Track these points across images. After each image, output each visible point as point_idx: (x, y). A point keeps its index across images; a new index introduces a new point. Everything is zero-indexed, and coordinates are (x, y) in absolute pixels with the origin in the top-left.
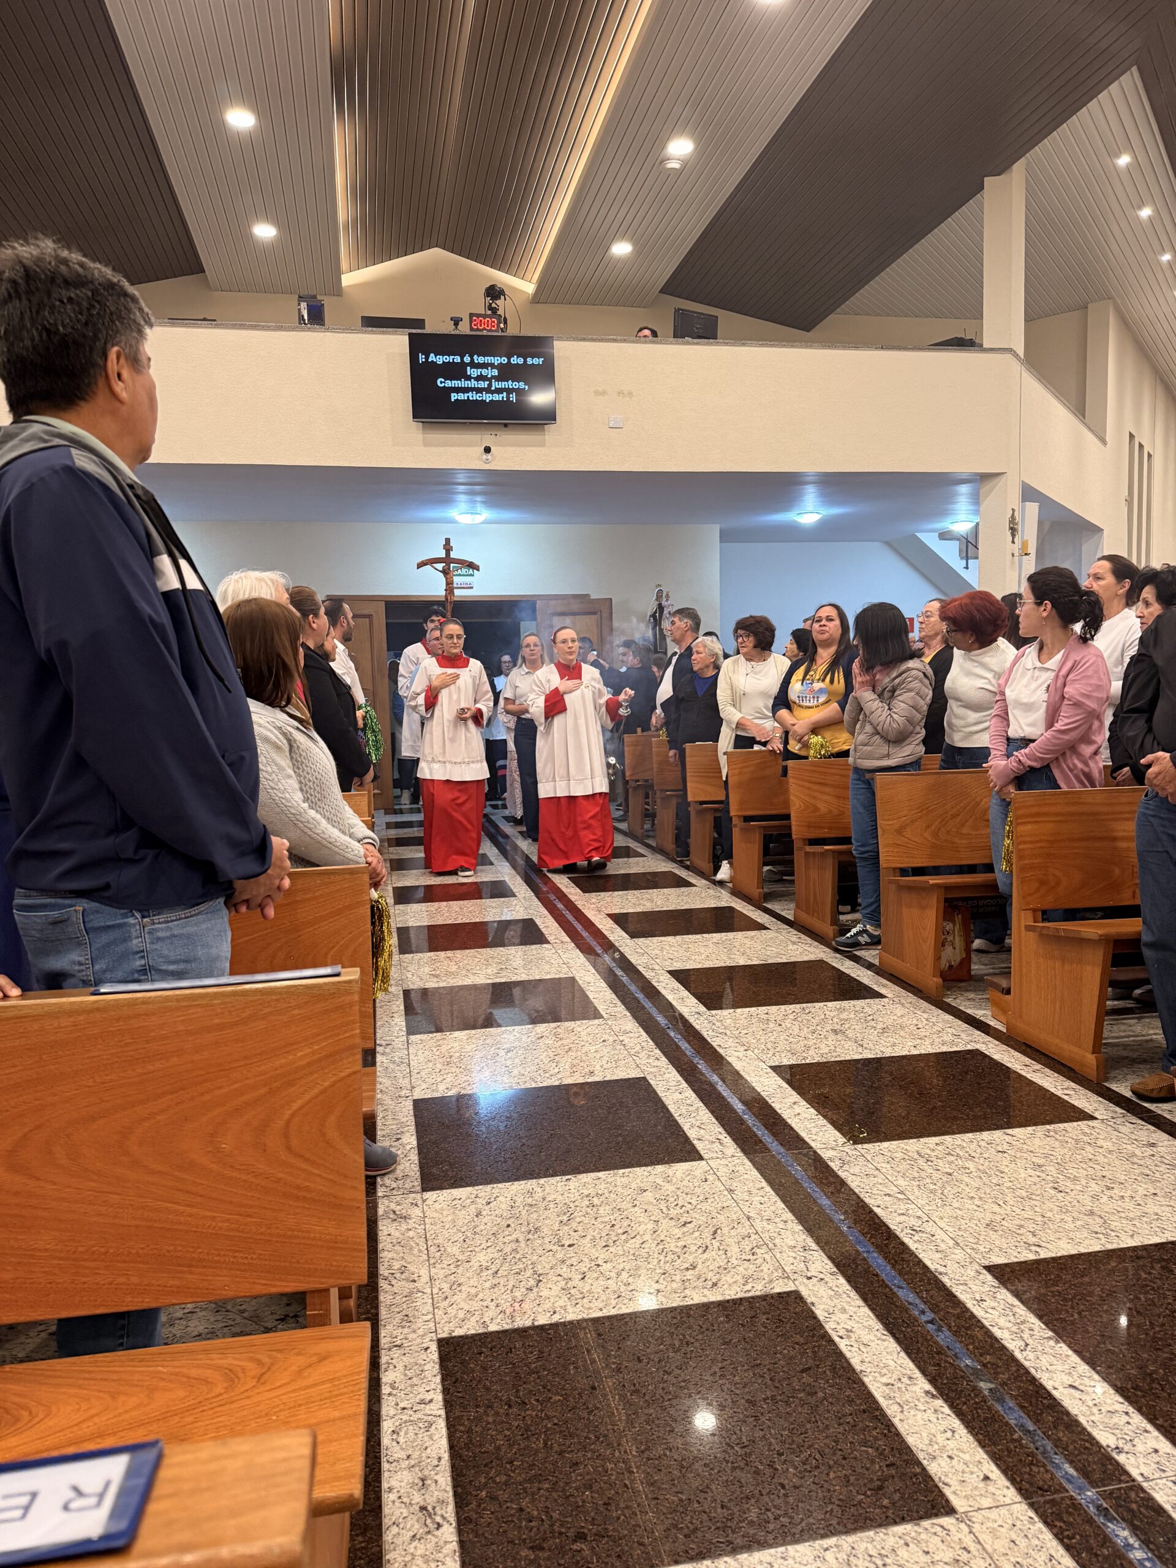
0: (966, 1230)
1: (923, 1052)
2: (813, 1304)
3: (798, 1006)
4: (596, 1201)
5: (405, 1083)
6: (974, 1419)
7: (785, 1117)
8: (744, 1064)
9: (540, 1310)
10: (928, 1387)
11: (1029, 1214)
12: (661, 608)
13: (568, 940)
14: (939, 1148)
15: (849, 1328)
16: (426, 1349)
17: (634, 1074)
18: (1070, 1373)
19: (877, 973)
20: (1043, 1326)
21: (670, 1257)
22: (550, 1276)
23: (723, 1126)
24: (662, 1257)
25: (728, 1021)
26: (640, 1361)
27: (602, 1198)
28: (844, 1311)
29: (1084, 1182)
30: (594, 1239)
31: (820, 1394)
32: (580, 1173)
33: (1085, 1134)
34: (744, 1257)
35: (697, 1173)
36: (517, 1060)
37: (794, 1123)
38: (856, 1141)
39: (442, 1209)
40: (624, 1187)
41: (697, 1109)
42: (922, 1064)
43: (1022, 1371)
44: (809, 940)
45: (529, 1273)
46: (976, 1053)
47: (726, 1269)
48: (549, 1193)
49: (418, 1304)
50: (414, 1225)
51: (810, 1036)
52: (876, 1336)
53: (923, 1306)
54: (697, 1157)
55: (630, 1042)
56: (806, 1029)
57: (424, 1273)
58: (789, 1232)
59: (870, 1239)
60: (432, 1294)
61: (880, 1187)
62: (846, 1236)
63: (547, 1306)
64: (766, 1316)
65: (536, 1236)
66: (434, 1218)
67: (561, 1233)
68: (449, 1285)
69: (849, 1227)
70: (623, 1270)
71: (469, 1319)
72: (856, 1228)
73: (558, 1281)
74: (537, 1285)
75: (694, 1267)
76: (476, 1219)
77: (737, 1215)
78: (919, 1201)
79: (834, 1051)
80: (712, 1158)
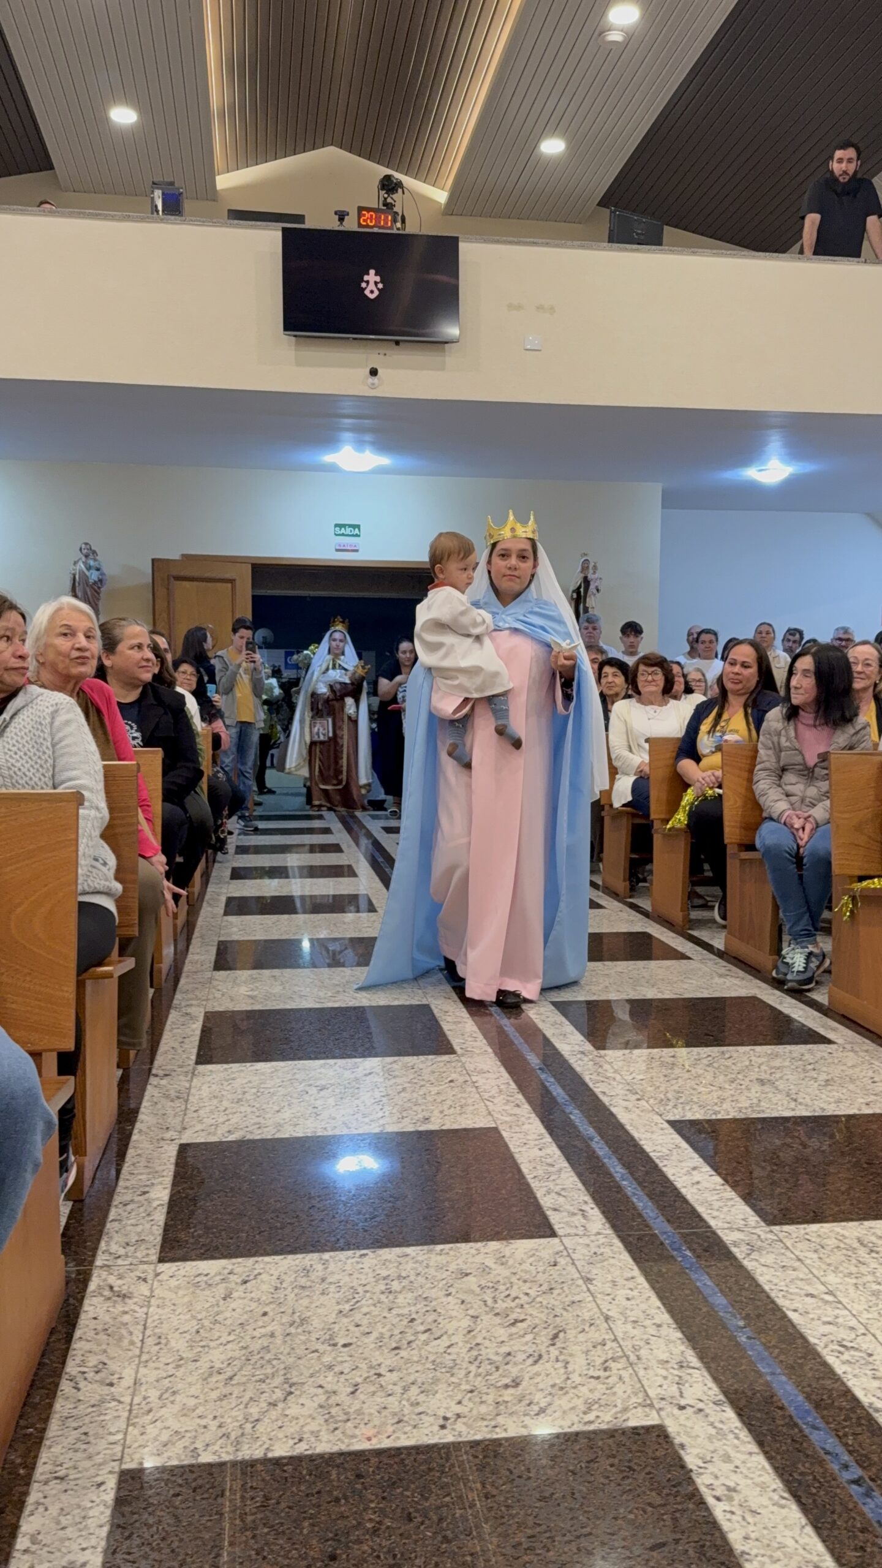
2: (682, 1446)
3: (716, 1049)
4: (395, 1286)
5: (175, 1122)
7: (678, 1185)
8: (633, 1116)
9: (281, 1435)
12: (586, 581)
15: (732, 1484)
16: (100, 1485)
17: (482, 1123)
19: (826, 1015)
21: (486, 1367)
22: (306, 1387)
23: (591, 1193)
24: (473, 1368)
25: (620, 1064)
26: (410, 1519)
27: (405, 1282)
28: (727, 1458)
30: (381, 1337)
32: (380, 1247)
34: (591, 1373)
35: (545, 1254)
36: (331, 1100)
37: (689, 1193)
38: (771, 1220)
39: (178, 1287)
40: (439, 1268)
41: (560, 1170)
42: (875, 1127)
44: (741, 973)
45: (278, 1381)
47: (562, 1389)
48: (333, 1273)
49: (107, 1418)
50: (134, 1307)
51: (727, 1086)
52: (770, 1499)
53: (846, 1457)
54: (549, 1232)
55: (485, 1084)
56: (721, 1078)
57: (128, 1374)
58: (661, 1341)
59: (778, 1355)
60: (131, 1405)
61: (799, 1283)
62: (744, 1350)
63: (292, 1430)
64: (611, 1460)
65: (300, 1330)
66: (164, 1298)
67: (336, 1327)
68: (158, 1393)
69: (749, 1338)
70: (413, 1384)
71: (174, 1444)
72: (759, 1339)
73: (316, 1395)
74: (285, 1399)
75: (516, 1384)
76: (222, 1302)
77: (591, 1313)
78: (855, 1305)
79: (758, 1105)
80: (569, 1235)
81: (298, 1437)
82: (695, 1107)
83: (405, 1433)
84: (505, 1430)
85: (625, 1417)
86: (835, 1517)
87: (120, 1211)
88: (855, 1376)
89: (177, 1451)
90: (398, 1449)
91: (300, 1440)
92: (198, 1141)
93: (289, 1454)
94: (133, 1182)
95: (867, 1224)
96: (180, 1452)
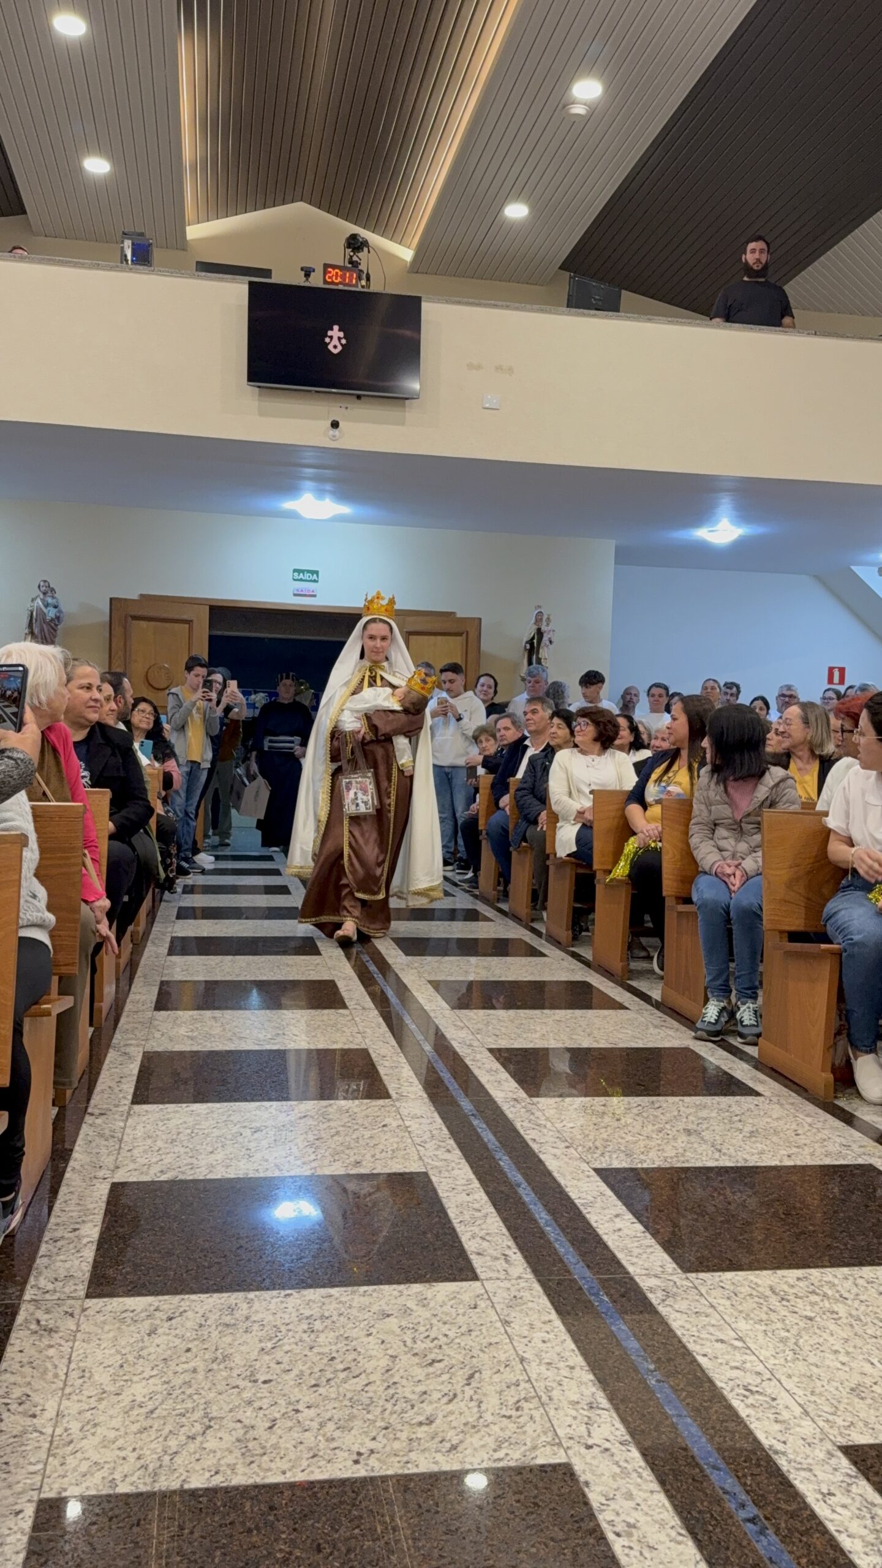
0: (821, 1394)
1: (799, 1163)
2: (587, 1484)
3: (646, 1099)
4: (318, 1325)
5: (108, 1161)
7: (600, 1232)
8: (561, 1164)
9: (198, 1468)
12: (540, 633)
13: (372, 1005)
14: (801, 1284)
15: (632, 1521)
17: (414, 1167)
19: (756, 1068)
21: (401, 1405)
22: (225, 1422)
23: (515, 1238)
24: (389, 1406)
25: (552, 1111)
26: (319, 1550)
27: (328, 1322)
28: (629, 1496)
30: (302, 1373)
32: (304, 1288)
34: (504, 1412)
37: (611, 1241)
38: (687, 1267)
39: (104, 1322)
40: (361, 1309)
41: (486, 1216)
42: (794, 1178)
44: (675, 1024)
46: (869, 1169)
47: (474, 1427)
48: (257, 1312)
49: (28, 1448)
50: (59, 1341)
51: (654, 1136)
52: (668, 1535)
53: (743, 1497)
54: (471, 1276)
55: (418, 1129)
56: (650, 1127)
57: (51, 1406)
58: (573, 1382)
59: (685, 1398)
60: (52, 1436)
61: (712, 1330)
62: (653, 1393)
63: (209, 1463)
64: (517, 1497)
65: (222, 1366)
66: (90, 1333)
67: (258, 1365)
68: (79, 1425)
69: (658, 1381)
70: (330, 1420)
71: (92, 1475)
72: (668, 1383)
73: (234, 1429)
74: (204, 1433)
75: (430, 1421)
76: (146, 1338)
77: (507, 1355)
78: (763, 1352)
79: (683, 1155)
80: (491, 1279)
81: (214, 1470)
82: (622, 1156)
83: (320, 1467)
84: (417, 1466)
85: (533, 1455)
86: (729, 1553)
87: (51, 1247)
88: (758, 1419)
89: (95, 1481)
90: (312, 1483)
91: (217, 1473)
92: (130, 1180)
93: (205, 1486)
94: (64, 1218)
95: (780, 1273)
96: (99, 1482)
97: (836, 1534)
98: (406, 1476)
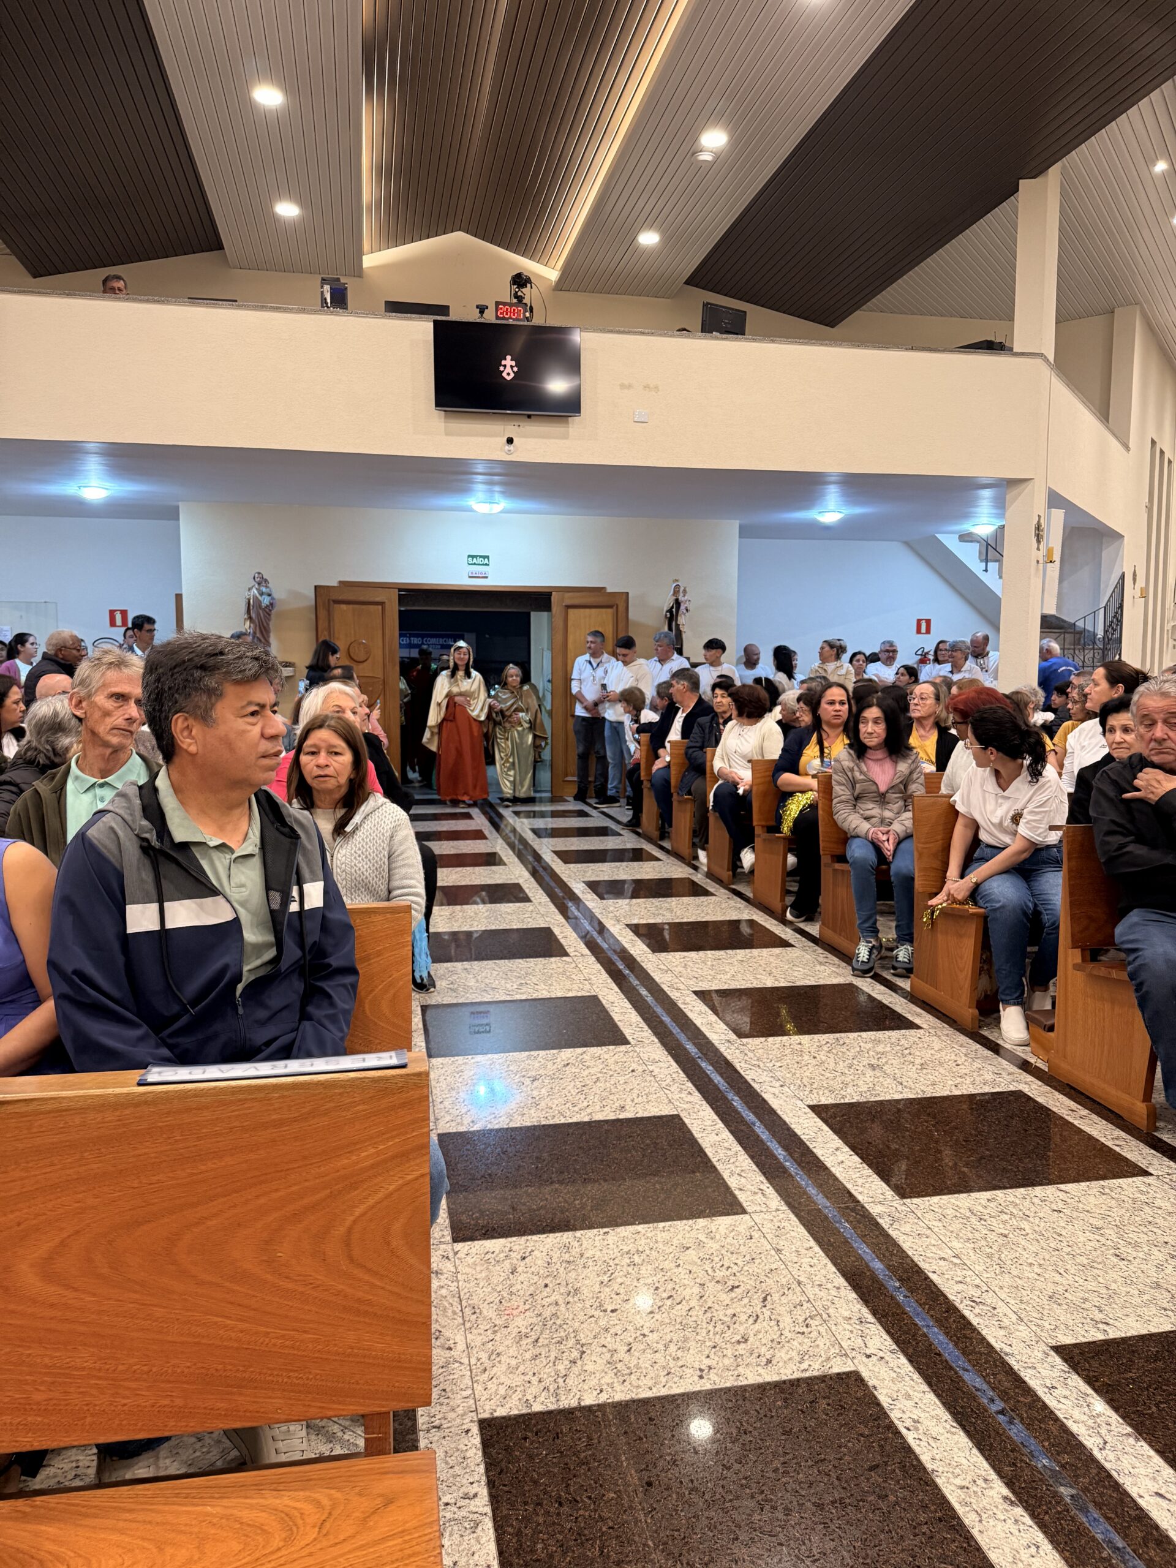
0: (1028, 1303)
1: (965, 1092)
2: (875, 1387)
3: (831, 1036)
4: (637, 1259)
6: (1058, 1532)
7: (828, 1164)
8: (781, 1102)
9: (586, 1388)
10: (1006, 1491)
11: (1092, 1285)
12: (678, 603)
13: (589, 954)
14: (992, 1204)
15: (916, 1418)
16: (467, 1431)
17: (666, 1110)
18: (1154, 1479)
19: (911, 1001)
20: (1121, 1421)
21: (719, 1327)
22: (593, 1347)
23: (764, 1174)
24: (711, 1327)
25: (761, 1051)
27: (643, 1256)
28: (908, 1397)
29: (1146, 1249)
31: (892, 1498)
32: (618, 1225)
33: (1141, 1192)
34: (797, 1329)
35: (741, 1229)
36: (544, 1091)
37: (837, 1171)
38: (902, 1194)
39: (475, 1264)
40: (666, 1243)
41: (736, 1154)
42: (965, 1107)
43: (1104, 1474)
44: (836, 960)
45: (571, 1342)
46: (1019, 1095)
47: (779, 1343)
48: (587, 1248)
49: (456, 1376)
50: (446, 1281)
51: (847, 1071)
52: (944, 1428)
53: (991, 1393)
54: (740, 1210)
55: (660, 1073)
56: (841, 1064)
57: (459, 1338)
58: (842, 1301)
59: (928, 1311)
60: (470, 1365)
61: (934, 1249)
62: (903, 1307)
63: (593, 1383)
64: (825, 1402)
65: (576, 1299)
66: (466, 1274)
68: (487, 1355)
69: (905, 1296)
70: (671, 1342)
71: (511, 1397)
72: (912, 1298)
73: (603, 1353)
74: (581, 1357)
75: (745, 1340)
76: (511, 1276)
77: (787, 1279)
78: (977, 1267)
79: (874, 1089)
80: (755, 1212)
85: (829, 1365)
86: (991, 1440)
88: (986, 1326)
89: (514, 1403)
90: (674, 1396)
92: (452, 1131)
96: (517, 1403)
97: (1065, 1421)
98: (741, 1387)
